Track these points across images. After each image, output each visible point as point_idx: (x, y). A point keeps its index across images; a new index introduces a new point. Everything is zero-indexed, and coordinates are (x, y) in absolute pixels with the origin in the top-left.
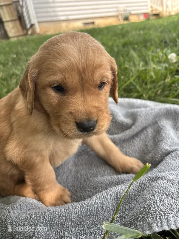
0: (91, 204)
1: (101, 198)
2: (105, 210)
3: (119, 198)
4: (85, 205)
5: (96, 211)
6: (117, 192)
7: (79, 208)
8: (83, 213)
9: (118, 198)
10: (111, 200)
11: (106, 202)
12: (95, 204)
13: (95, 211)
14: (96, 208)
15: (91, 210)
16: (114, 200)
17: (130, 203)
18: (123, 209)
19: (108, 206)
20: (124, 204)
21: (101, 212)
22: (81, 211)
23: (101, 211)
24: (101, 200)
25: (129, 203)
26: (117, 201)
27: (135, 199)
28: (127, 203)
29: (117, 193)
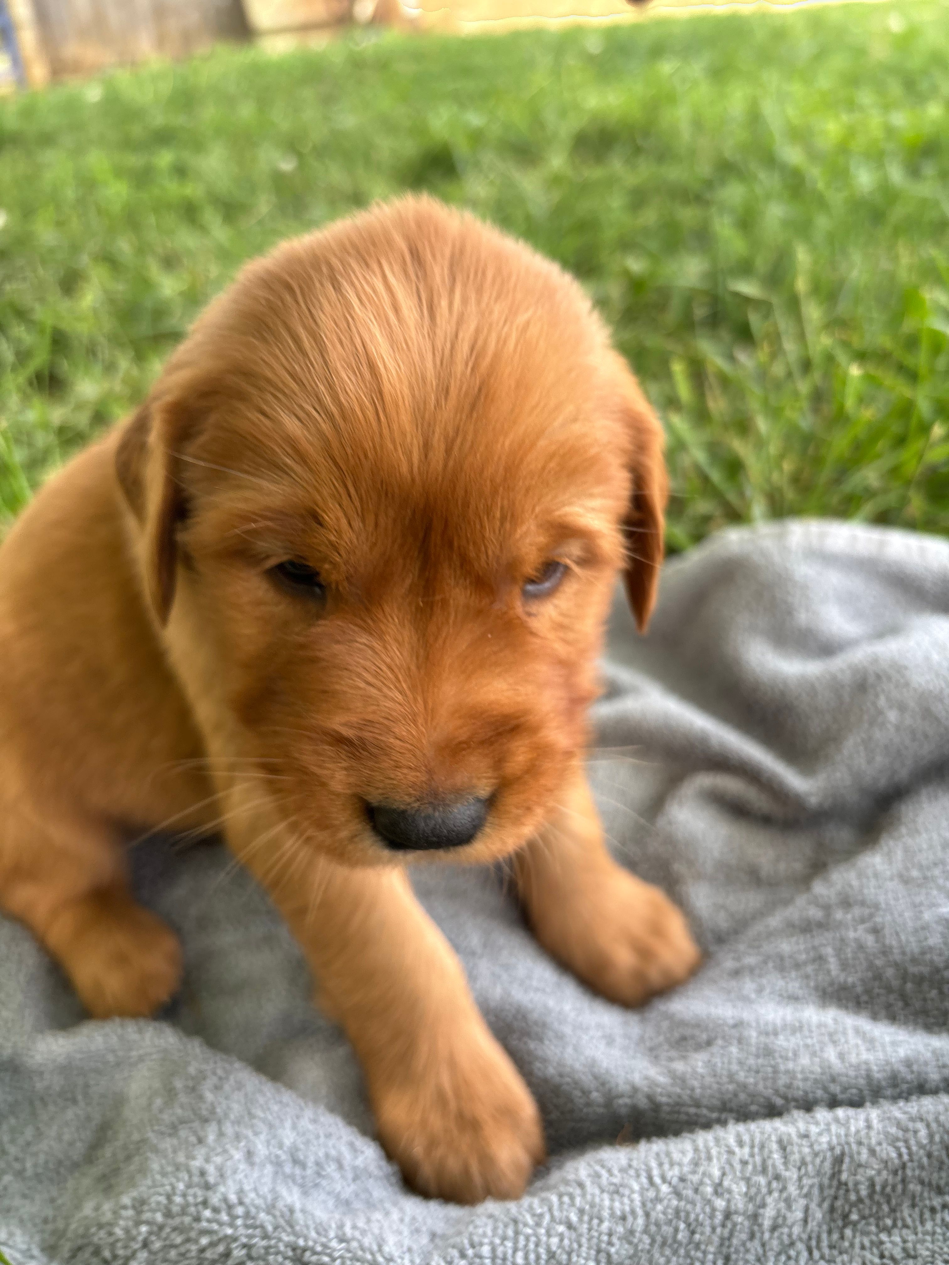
0: (696, 1191)
1: (750, 1167)
2: (767, 1236)
3: (846, 1184)
4: (665, 1188)
5: (719, 1230)
6: (838, 1151)
7: (636, 1197)
8: (657, 1225)
9: (840, 1183)
10: (801, 1187)
11: (776, 1195)
12: (716, 1193)
13: (714, 1229)
14: (719, 1217)
15: (697, 1220)
16: (816, 1191)
17: (905, 1226)
18: (863, 1248)
19: (785, 1218)
20: (872, 1220)
21: (744, 1244)
22: (647, 1215)
23: (744, 1236)
24: (748, 1180)
25: (900, 1224)
26: (836, 1198)
27: (933, 1210)
28: (889, 1222)
29: (838, 1161)
